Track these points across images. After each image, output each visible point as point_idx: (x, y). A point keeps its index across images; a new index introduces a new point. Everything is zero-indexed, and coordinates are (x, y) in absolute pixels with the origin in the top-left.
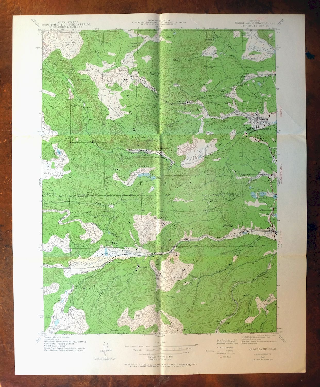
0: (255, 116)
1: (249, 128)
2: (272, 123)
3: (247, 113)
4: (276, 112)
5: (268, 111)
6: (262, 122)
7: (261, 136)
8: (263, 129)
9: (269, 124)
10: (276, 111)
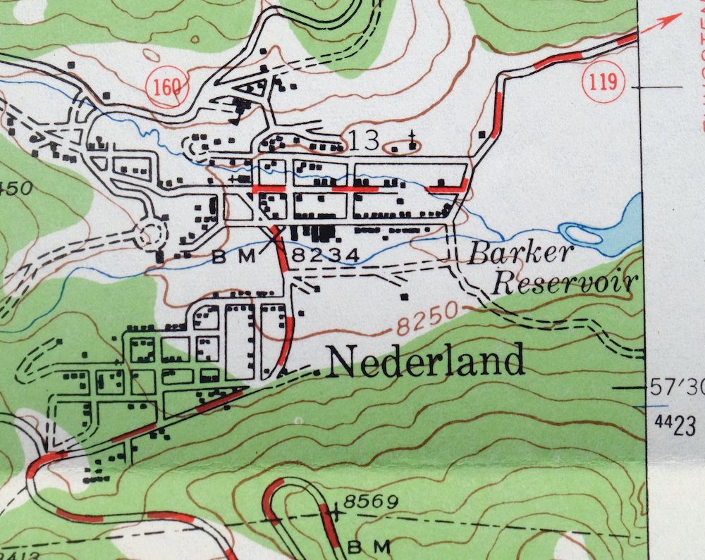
0: (215, 123)
1: (103, 353)
2: (544, 241)
3: (59, 58)
4: (629, 38)
5: (465, 28)
6: (347, 238)
7: (333, 498)
8: (373, 366)
9: (484, 275)
10: (625, 26)
